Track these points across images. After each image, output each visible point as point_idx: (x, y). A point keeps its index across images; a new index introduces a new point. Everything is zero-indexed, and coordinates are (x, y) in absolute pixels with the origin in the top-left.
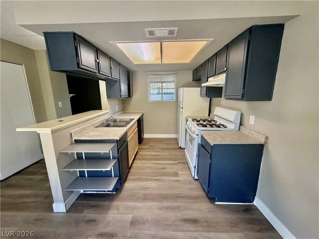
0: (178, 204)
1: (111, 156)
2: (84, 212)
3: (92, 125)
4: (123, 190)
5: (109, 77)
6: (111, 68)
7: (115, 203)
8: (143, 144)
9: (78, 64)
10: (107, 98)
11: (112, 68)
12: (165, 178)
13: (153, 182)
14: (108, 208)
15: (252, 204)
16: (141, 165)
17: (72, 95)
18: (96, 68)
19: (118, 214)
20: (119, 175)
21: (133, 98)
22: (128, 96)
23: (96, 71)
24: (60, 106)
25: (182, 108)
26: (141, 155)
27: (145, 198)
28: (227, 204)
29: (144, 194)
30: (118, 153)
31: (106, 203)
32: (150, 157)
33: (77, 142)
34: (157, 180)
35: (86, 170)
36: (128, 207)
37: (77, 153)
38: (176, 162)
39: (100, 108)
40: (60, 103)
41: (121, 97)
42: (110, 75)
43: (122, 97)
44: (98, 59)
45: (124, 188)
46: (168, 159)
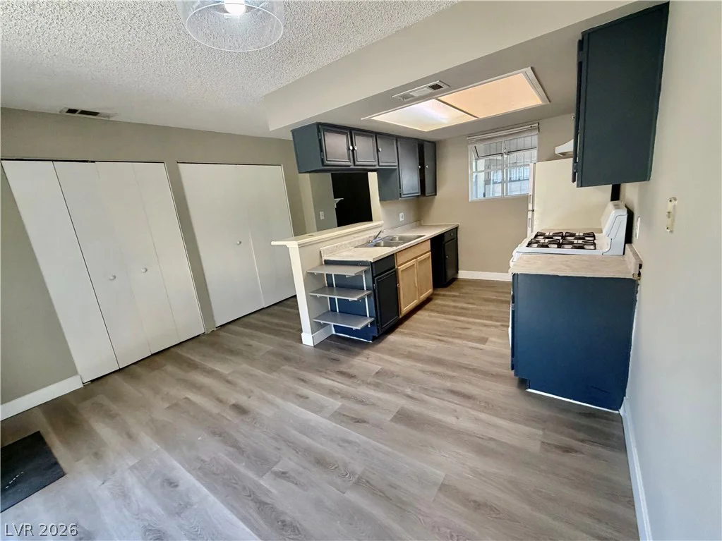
0: (455, 374)
1: (365, 286)
2: (332, 351)
3: (350, 243)
4: (383, 342)
5: (375, 166)
6: (378, 151)
7: (367, 352)
8: (452, 288)
9: (322, 160)
10: (380, 200)
11: (380, 150)
12: (457, 341)
13: (434, 342)
14: (357, 354)
15: (617, 412)
16: (428, 318)
17: (339, 199)
18: (349, 159)
19: (366, 361)
20: (375, 316)
21: (436, 197)
22: (419, 194)
23: (349, 163)
24: (322, 218)
25: (533, 211)
26: (435, 304)
27: (409, 356)
28: (553, 398)
29: (409, 352)
30: (374, 283)
31: (357, 349)
32: (452, 310)
33: (328, 263)
34: (439, 340)
35: (336, 297)
36: (381, 359)
37: (327, 274)
38: (499, 324)
39: (369, 219)
40: (321, 213)
41: (401, 197)
42: (376, 163)
43: (403, 196)
44: (352, 145)
45: (386, 340)
46: (488, 316)
